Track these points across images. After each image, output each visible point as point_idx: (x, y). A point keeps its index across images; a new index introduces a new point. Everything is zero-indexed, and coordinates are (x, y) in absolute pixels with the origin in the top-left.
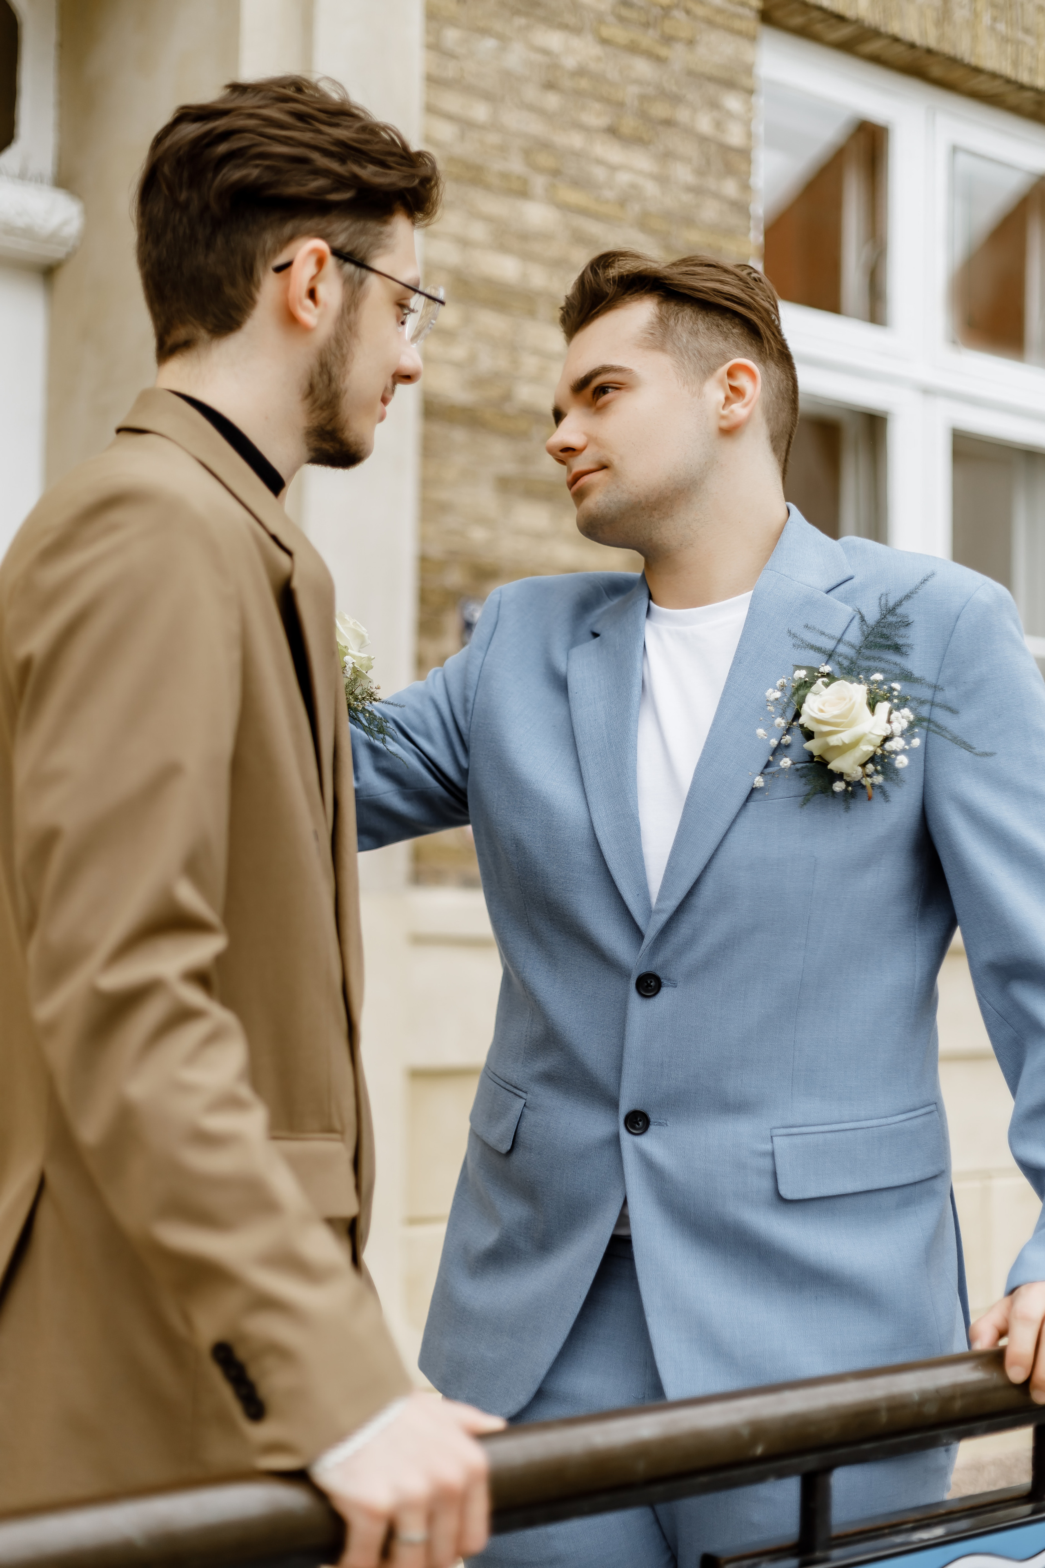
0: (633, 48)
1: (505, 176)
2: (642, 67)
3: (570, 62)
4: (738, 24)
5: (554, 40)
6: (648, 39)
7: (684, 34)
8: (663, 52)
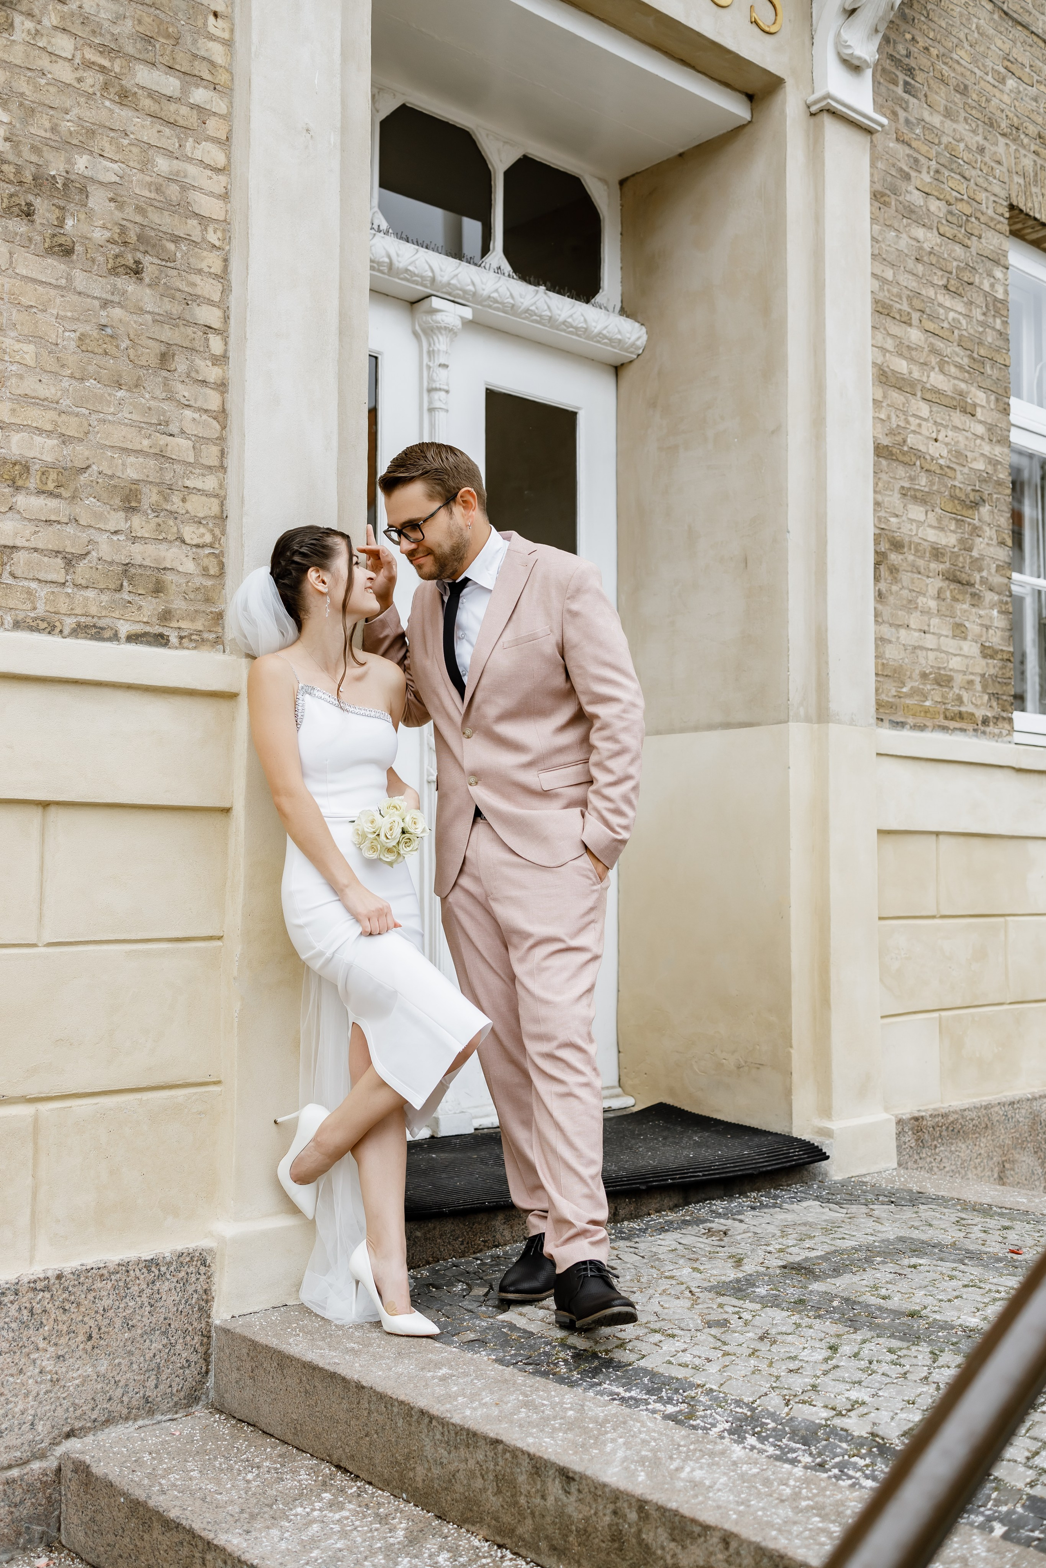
0: (954, 239)
1: (900, 311)
2: (958, 250)
3: (927, 246)
4: (998, 227)
5: (920, 232)
6: (961, 234)
7: (976, 232)
8: (967, 241)
